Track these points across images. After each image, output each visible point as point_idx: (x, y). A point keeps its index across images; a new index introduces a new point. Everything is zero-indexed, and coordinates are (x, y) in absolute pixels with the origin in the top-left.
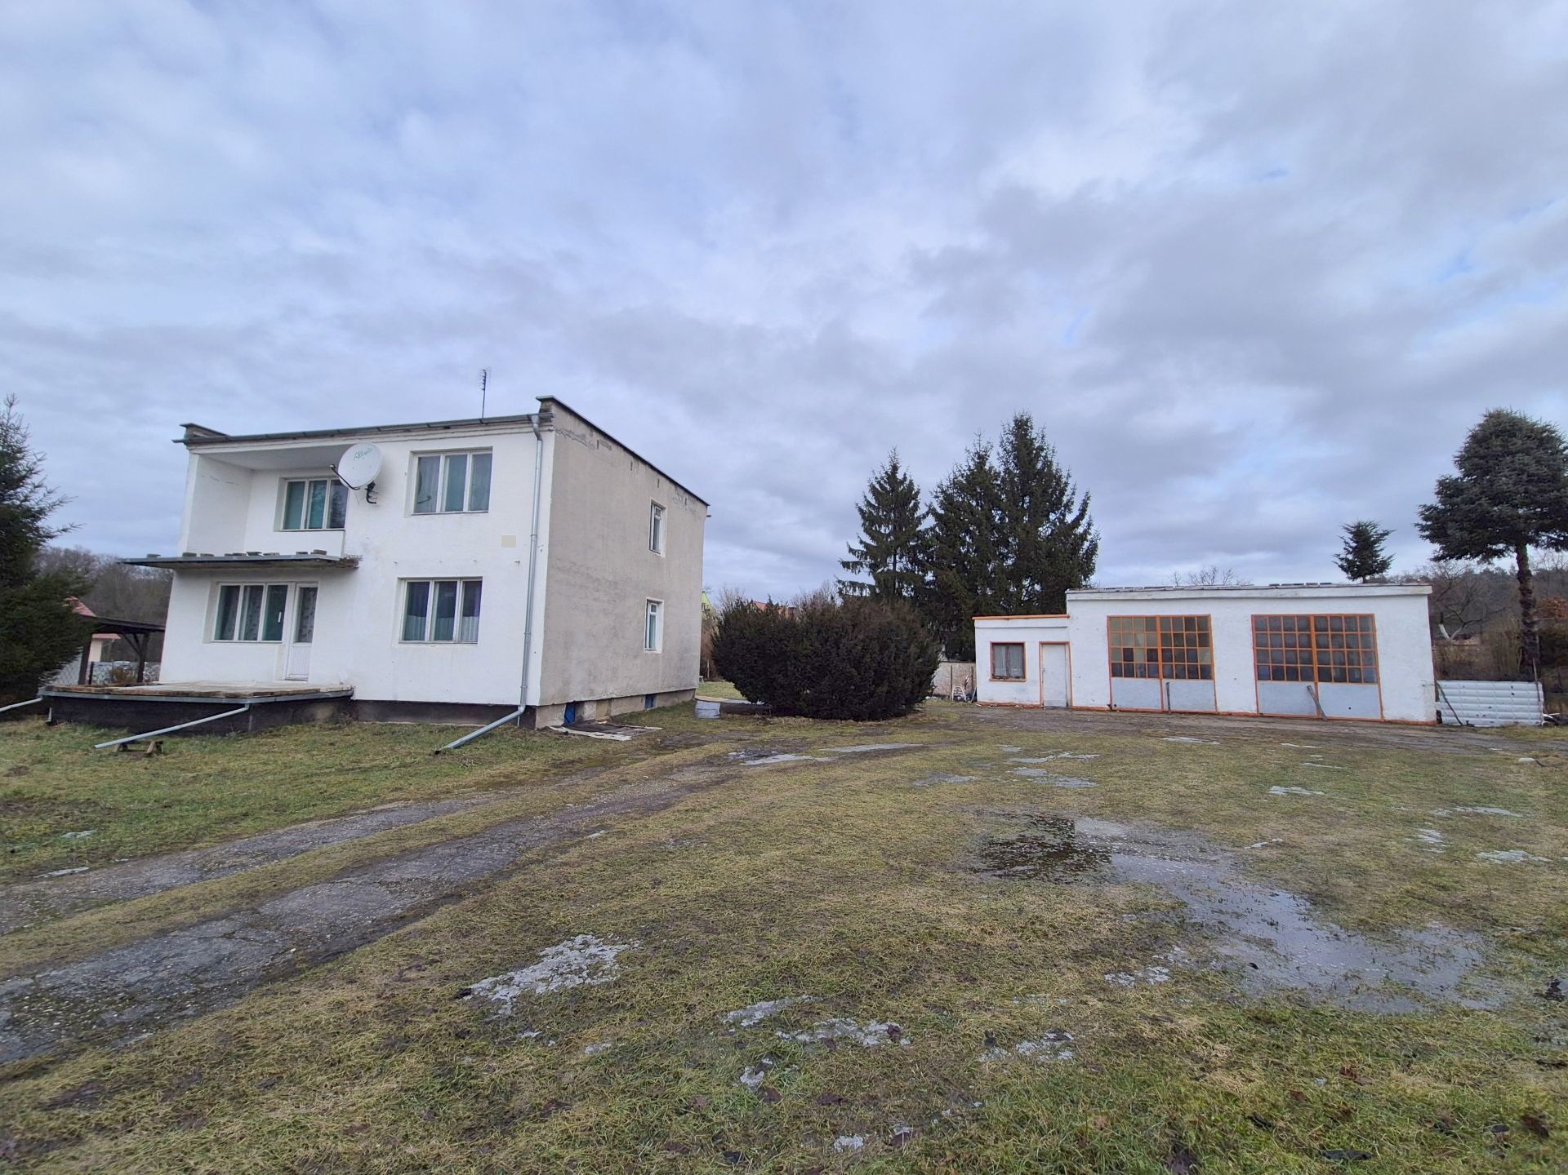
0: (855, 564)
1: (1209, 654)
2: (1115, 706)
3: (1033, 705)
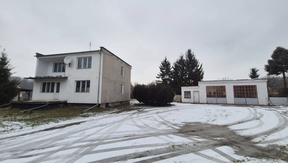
0: (159, 77)
1: (225, 93)
2: (208, 103)
3: (192, 103)
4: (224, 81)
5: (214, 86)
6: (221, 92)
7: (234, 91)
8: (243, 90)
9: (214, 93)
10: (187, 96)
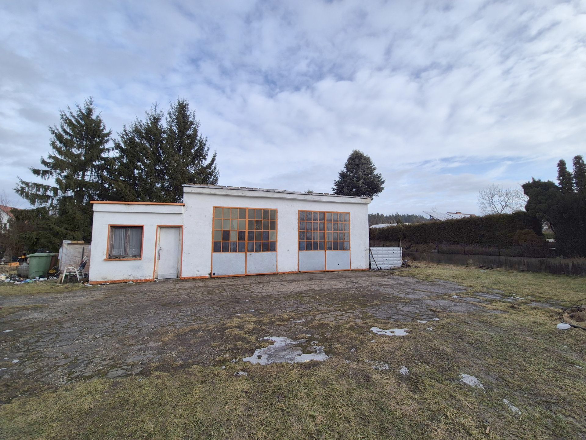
1: (275, 234)
2: (214, 274)
3: (147, 280)
4: (275, 192)
5: (241, 209)
6: (262, 230)
7: (300, 230)
8: (322, 226)
9: (241, 236)
10: (125, 250)
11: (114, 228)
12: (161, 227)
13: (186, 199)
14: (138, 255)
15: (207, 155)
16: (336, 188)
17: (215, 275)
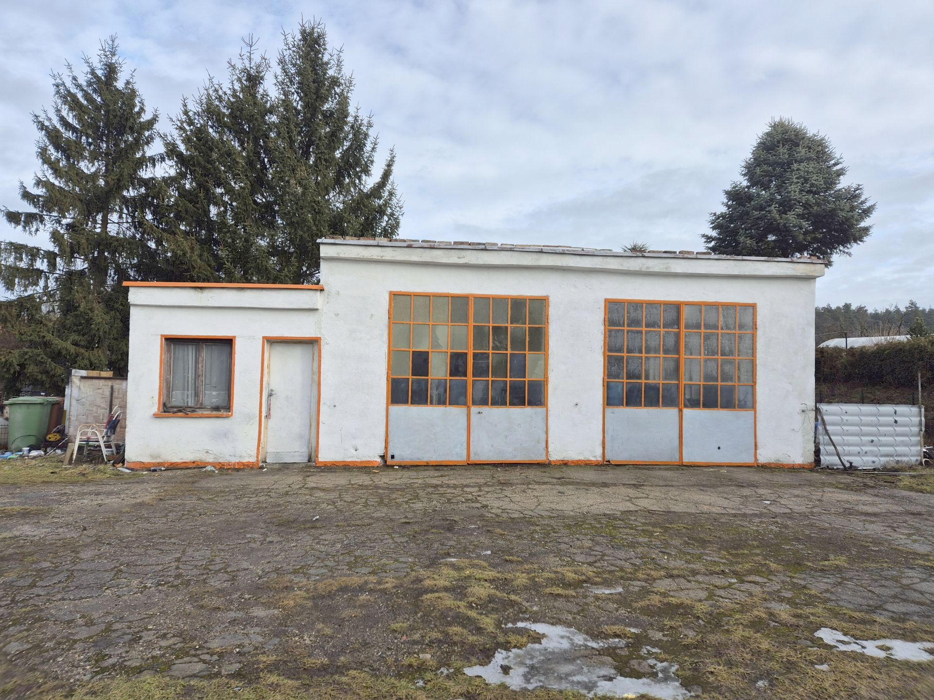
1: (542, 362)
2: (393, 457)
3: (243, 464)
4: (541, 252)
5: (455, 298)
6: (509, 352)
7: (610, 350)
8: (671, 341)
10: (196, 395)
11: (172, 341)
12: (272, 341)
13: (326, 273)
14: (224, 408)
15: (372, 162)
16: (714, 234)
17: (396, 459)
